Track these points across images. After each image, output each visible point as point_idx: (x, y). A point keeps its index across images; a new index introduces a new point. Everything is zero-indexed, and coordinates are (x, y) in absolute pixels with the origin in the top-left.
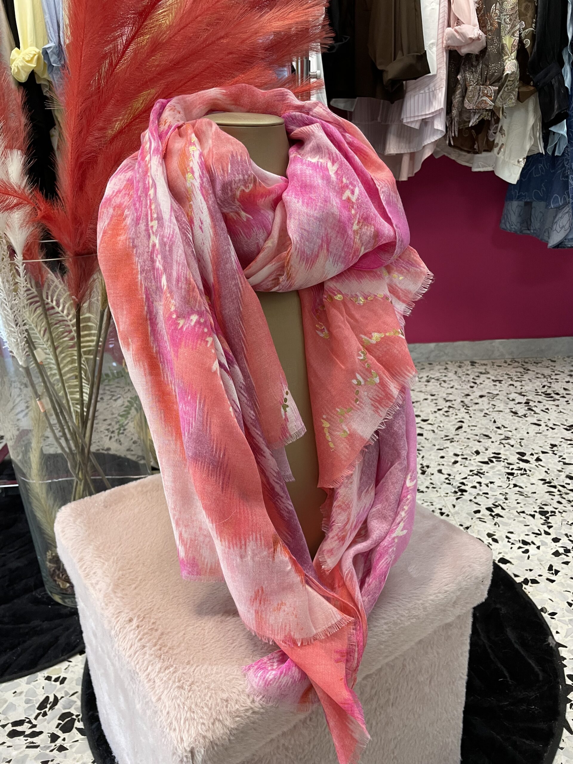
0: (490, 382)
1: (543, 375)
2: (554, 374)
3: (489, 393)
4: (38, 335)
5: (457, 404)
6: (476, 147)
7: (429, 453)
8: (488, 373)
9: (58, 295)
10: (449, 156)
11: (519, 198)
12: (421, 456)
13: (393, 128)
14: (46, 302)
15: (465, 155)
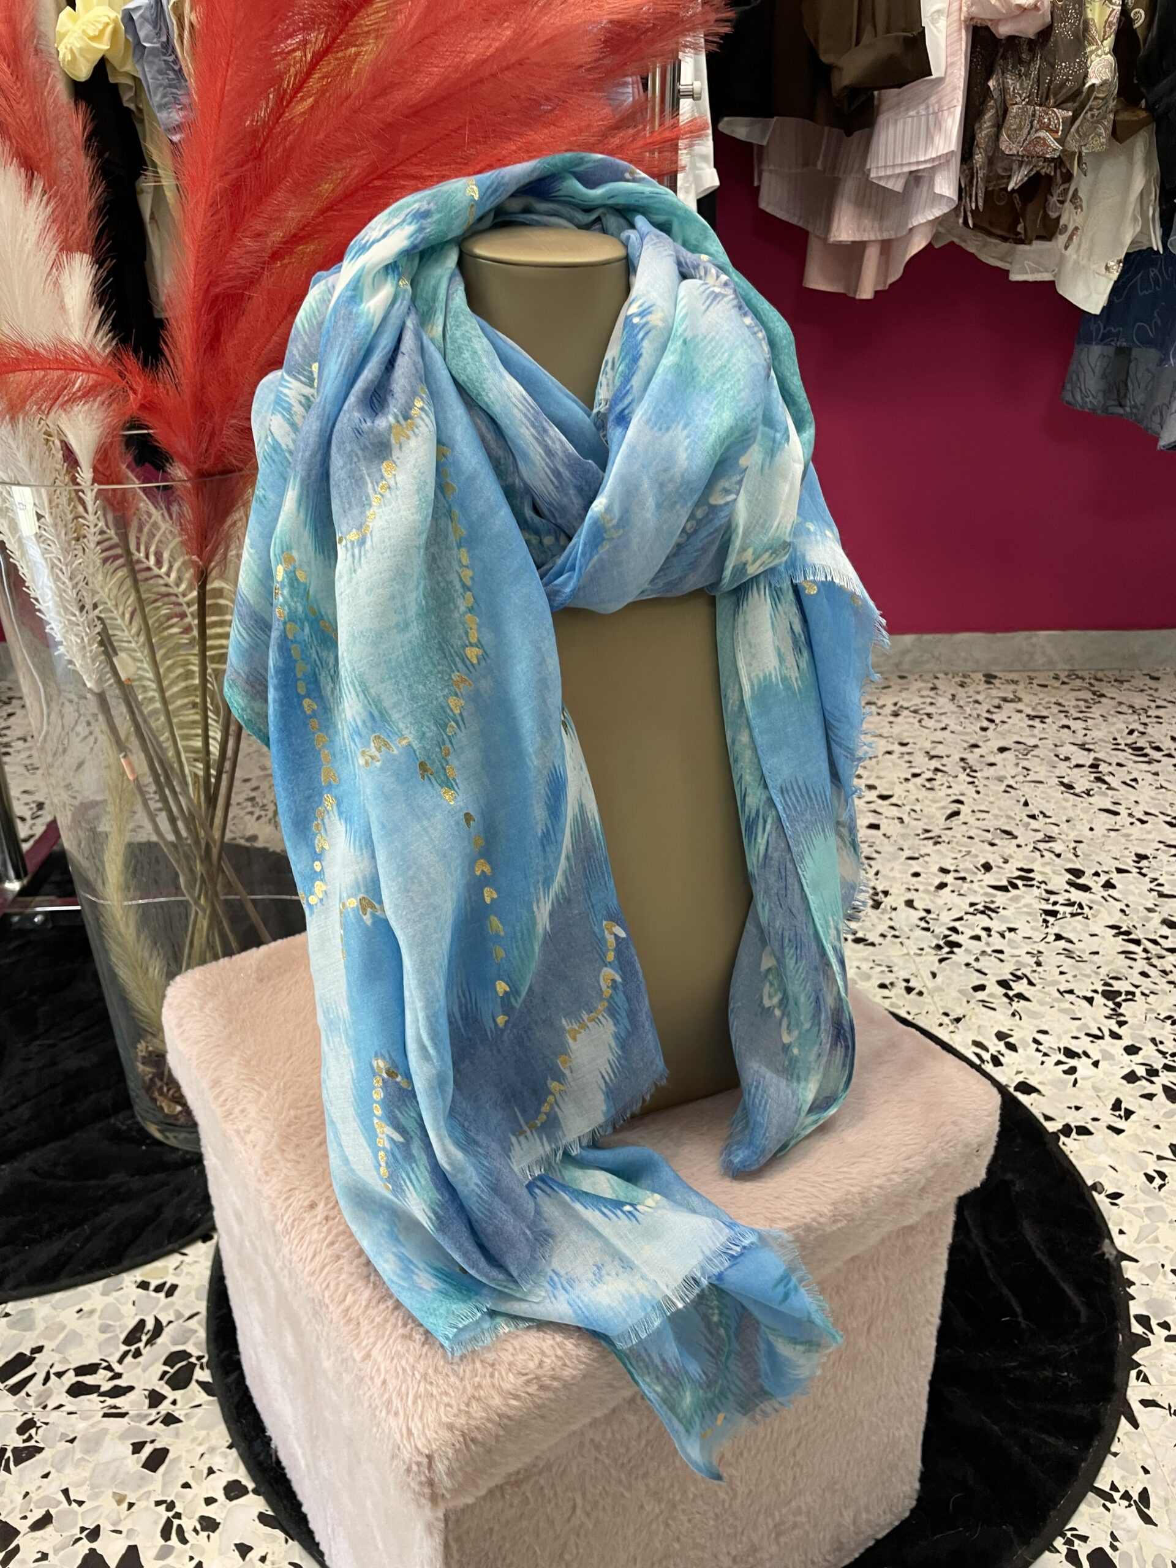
0: (1021, 720)
1: (1131, 707)
2: (1153, 705)
3: (1018, 743)
4: (119, 621)
5: (952, 765)
6: (1020, 228)
7: (890, 865)
8: (1020, 700)
9: (160, 541)
10: (963, 245)
11: (1104, 339)
12: (874, 871)
13: (849, 186)
14: (135, 558)
15: (996, 245)
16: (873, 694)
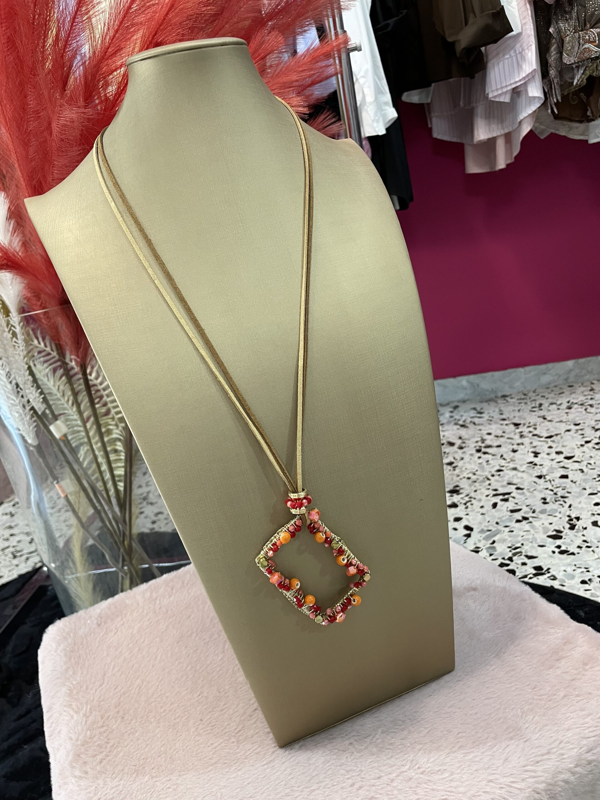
4: (66, 405)
6: (589, 113)
7: (578, 500)
10: (557, 132)
12: (568, 505)
13: (480, 110)
14: (69, 367)
15: (577, 128)
16: (553, 398)
